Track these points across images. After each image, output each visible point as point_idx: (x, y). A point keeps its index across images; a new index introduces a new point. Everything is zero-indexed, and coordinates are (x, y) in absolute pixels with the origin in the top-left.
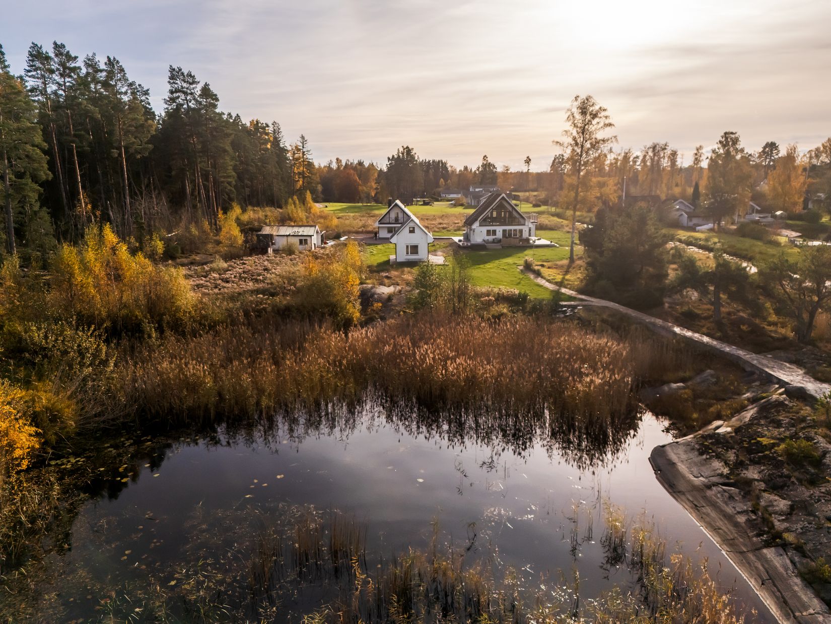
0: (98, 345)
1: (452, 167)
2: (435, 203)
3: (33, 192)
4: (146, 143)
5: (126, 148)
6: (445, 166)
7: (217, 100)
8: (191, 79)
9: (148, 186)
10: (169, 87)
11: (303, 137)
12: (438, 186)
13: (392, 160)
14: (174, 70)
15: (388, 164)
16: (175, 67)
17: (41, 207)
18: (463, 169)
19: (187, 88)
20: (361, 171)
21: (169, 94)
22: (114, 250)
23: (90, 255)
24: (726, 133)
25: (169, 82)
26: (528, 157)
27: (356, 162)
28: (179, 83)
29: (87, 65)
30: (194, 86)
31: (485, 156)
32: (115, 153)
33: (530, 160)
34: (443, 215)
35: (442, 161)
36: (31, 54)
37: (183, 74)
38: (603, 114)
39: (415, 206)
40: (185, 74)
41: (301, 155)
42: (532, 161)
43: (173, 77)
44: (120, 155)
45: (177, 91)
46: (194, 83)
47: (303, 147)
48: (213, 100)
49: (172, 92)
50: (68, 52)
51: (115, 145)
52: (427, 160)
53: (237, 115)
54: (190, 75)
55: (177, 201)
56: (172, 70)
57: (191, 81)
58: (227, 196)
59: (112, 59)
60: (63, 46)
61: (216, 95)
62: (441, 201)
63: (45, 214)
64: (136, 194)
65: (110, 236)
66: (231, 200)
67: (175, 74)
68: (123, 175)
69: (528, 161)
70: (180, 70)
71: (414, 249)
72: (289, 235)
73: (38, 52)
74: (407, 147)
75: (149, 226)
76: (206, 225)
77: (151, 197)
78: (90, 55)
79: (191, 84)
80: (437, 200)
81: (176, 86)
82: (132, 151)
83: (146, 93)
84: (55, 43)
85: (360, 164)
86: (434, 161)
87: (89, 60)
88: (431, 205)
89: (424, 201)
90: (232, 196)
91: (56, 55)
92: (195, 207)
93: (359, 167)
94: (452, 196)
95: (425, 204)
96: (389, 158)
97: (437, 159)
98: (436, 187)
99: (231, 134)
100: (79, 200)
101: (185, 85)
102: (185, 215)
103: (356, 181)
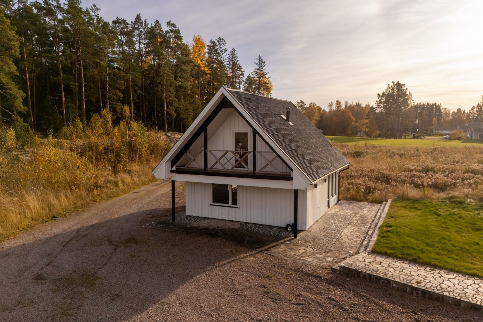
1: (445, 109)
2: (426, 137)
6: (439, 108)
11: (260, 59)
12: (430, 123)
13: (382, 96)
15: (378, 100)
18: (456, 111)
20: (357, 110)
34: (435, 149)
35: (436, 104)
39: (404, 139)
52: (422, 104)
62: (433, 135)
80: (429, 135)
85: (358, 105)
86: (428, 105)
88: (421, 139)
89: (414, 135)
94: (445, 132)
95: (415, 137)
96: (379, 95)
97: (431, 103)
98: (429, 125)
103: (350, 118)
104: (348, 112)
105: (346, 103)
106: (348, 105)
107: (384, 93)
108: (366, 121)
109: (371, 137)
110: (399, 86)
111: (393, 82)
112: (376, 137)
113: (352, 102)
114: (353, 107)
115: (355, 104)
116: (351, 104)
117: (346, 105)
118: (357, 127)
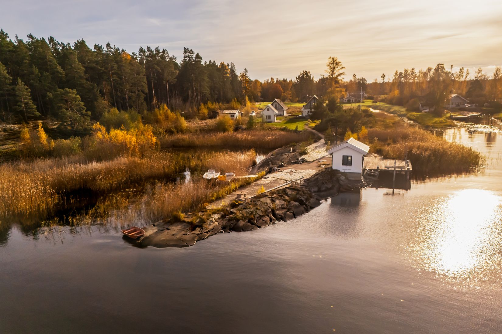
0: (164, 132)
3: (143, 96)
4: (175, 79)
5: (168, 81)
7: (202, 59)
8: (192, 52)
9: (175, 94)
10: (183, 55)
11: (246, 70)
13: (298, 78)
14: (186, 49)
15: (296, 80)
16: (186, 48)
17: (144, 101)
19: (190, 56)
20: (284, 85)
21: (184, 58)
22: (167, 111)
23: (161, 112)
24: (438, 64)
25: (184, 54)
26: (383, 74)
27: (282, 79)
28: (188, 54)
29: (156, 51)
30: (193, 54)
31: (354, 75)
32: (164, 82)
33: (385, 76)
36: (140, 50)
37: (189, 50)
38: (340, 64)
40: (190, 50)
41: (245, 78)
42: (386, 77)
43: (185, 52)
44: (166, 83)
45: (187, 57)
46: (193, 53)
47: (246, 74)
48: (200, 59)
49: (185, 57)
50: (151, 49)
51: (165, 79)
53: (214, 61)
54: (191, 51)
55: (185, 100)
56: (185, 49)
57: (192, 53)
58: (206, 98)
59: (164, 49)
60: (150, 48)
61: (201, 57)
63: (145, 103)
64: (171, 97)
65: (166, 107)
66: (208, 100)
67: (186, 50)
68: (167, 90)
69: (383, 76)
70: (188, 49)
71: (269, 117)
72: (227, 113)
73: (142, 50)
74: (306, 72)
75: (175, 109)
76: (195, 109)
77: (176, 98)
78: (157, 47)
79: (192, 54)
81: (186, 55)
82: (170, 81)
83: (175, 59)
84: (147, 47)
85: (285, 80)
87: (156, 49)
90: (209, 98)
91: (147, 51)
92: (192, 102)
93: (283, 82)
96: (296, 78)
99: (206, 73)
100: (153, 99)
101: (189, 54)
102: (188, 104)
103: (280, 90)
104: (279, 87)
105: (277, 79)
106: (279, 80)
107: (299, 76)
108: (290, 93)
109: (293, 102)
110: (306, 73)
111: (303, 71)
112: (296, 102)
113: (281, 78)
114: (282, 82)
115: (283, 80)
116: (280, 79)
117: (277, 80)
118: (285, 96)
